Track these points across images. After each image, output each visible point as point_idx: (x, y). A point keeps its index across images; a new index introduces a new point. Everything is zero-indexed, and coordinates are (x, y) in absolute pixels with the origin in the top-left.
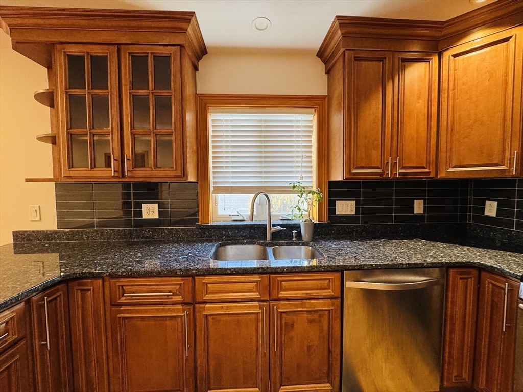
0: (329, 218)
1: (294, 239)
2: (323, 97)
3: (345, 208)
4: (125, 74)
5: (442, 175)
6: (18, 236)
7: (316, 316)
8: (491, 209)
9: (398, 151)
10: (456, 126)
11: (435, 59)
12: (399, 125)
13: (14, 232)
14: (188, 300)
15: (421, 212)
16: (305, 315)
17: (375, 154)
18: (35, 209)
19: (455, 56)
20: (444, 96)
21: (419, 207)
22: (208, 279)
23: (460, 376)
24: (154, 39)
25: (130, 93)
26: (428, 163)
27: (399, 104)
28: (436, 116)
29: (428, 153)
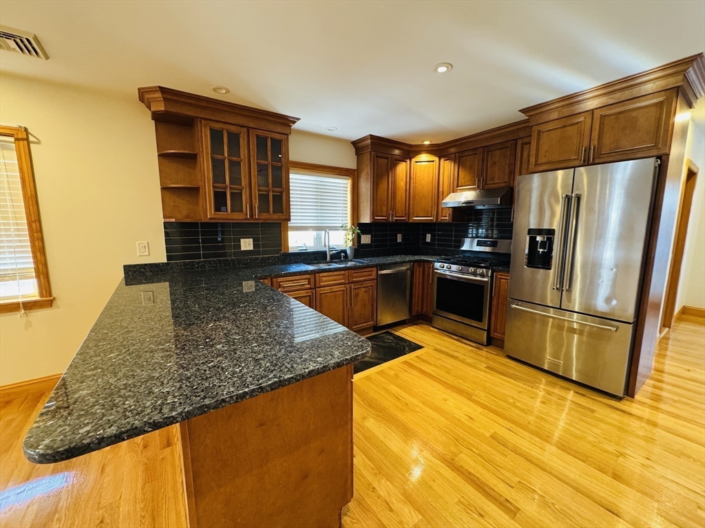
0: (358, 246)
1: (342, 259)
2: (354, 170)
3: (366, 239)
4: (253, 149)
5: (411, 221)
6: (128, 269)
7: (367, 289)
8: (428, 238)
9: (394, 208)
10: (416, 197)
11: (408, 161)
12: (394, 194)
13: (125, 266)
14: (313, 287)
15: (400, 241)
16: (363, 289)
17: (384, 209)
18: (143, 245)
19: (416, 162)
20: (412, 181)
21: (399, 238)
22: (321, 275)
23: (418, 310)
24: (271, 127)
25: (257, 163)
26: (405, 214)
27: (394, 183)
28: (408, 191)
29: (406, 209)
